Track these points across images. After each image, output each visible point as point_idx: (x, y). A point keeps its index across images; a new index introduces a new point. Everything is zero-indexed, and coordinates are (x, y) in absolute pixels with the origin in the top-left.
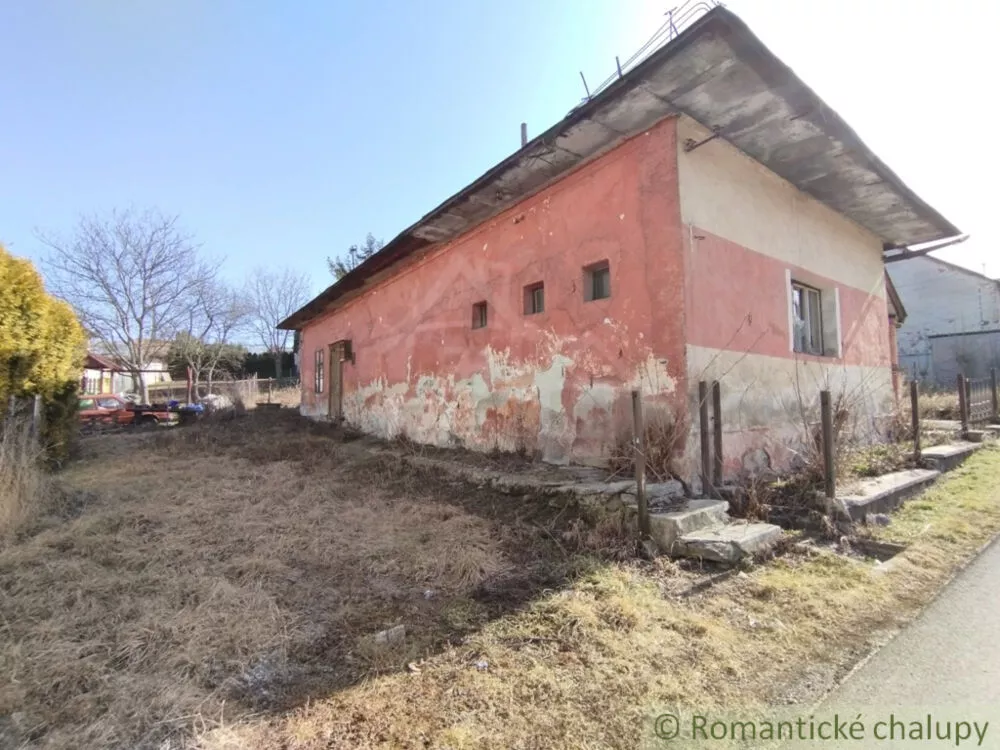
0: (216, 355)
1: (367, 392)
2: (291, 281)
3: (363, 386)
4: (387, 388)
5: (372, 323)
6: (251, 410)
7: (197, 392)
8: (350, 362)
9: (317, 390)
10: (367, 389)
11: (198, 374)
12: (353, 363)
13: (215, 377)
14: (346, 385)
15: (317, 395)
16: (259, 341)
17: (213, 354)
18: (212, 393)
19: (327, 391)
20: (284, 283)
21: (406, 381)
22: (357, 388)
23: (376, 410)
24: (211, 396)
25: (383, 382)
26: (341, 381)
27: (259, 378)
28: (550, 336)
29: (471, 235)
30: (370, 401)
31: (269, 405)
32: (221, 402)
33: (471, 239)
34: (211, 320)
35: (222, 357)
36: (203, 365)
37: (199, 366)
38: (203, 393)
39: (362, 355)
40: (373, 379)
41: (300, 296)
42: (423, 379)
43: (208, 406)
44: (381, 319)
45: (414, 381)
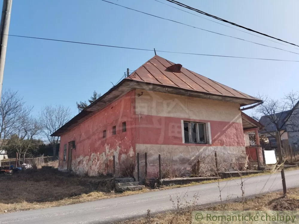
0: (27, 146)
1: (78, 160)
2: (62, 112)
3: (78, 158)
4: (84, 158)
5: (81, 135)
6: (40, 169)
7: (19, 162)
8: (74, 149)
9: (64, 160)
10: (79, 158)
11: (20, 155)
12: (75, 149)
13: (26, 157)
14: (73, 157)
15: (64, 162)
16: (46, 139)
17: (26, 147)
18: (25, 163)
19: (67, 160)
20: (58, 113)
21: (88, 155)
22: (76, 159)
23: (81, 166)
24: (25, 164)
25: (83, 156)
26: (71, 156)
27: (44, 156)
28: (117, 141)
29: (103, 110)
30: (79, 163)
31: (47, 167)
32: (28, 166)
33: (103, 111)
34: (26, 132)
35: (30, 148)
36: (22, 151)
37: (20, 152)
38: (22, 163)
39: (78, 146)
40: (80, 154)
41: (66, 118)
42: (93, 154)
43: (24, 167)
44: (83, 134)
45: (90, 155)
